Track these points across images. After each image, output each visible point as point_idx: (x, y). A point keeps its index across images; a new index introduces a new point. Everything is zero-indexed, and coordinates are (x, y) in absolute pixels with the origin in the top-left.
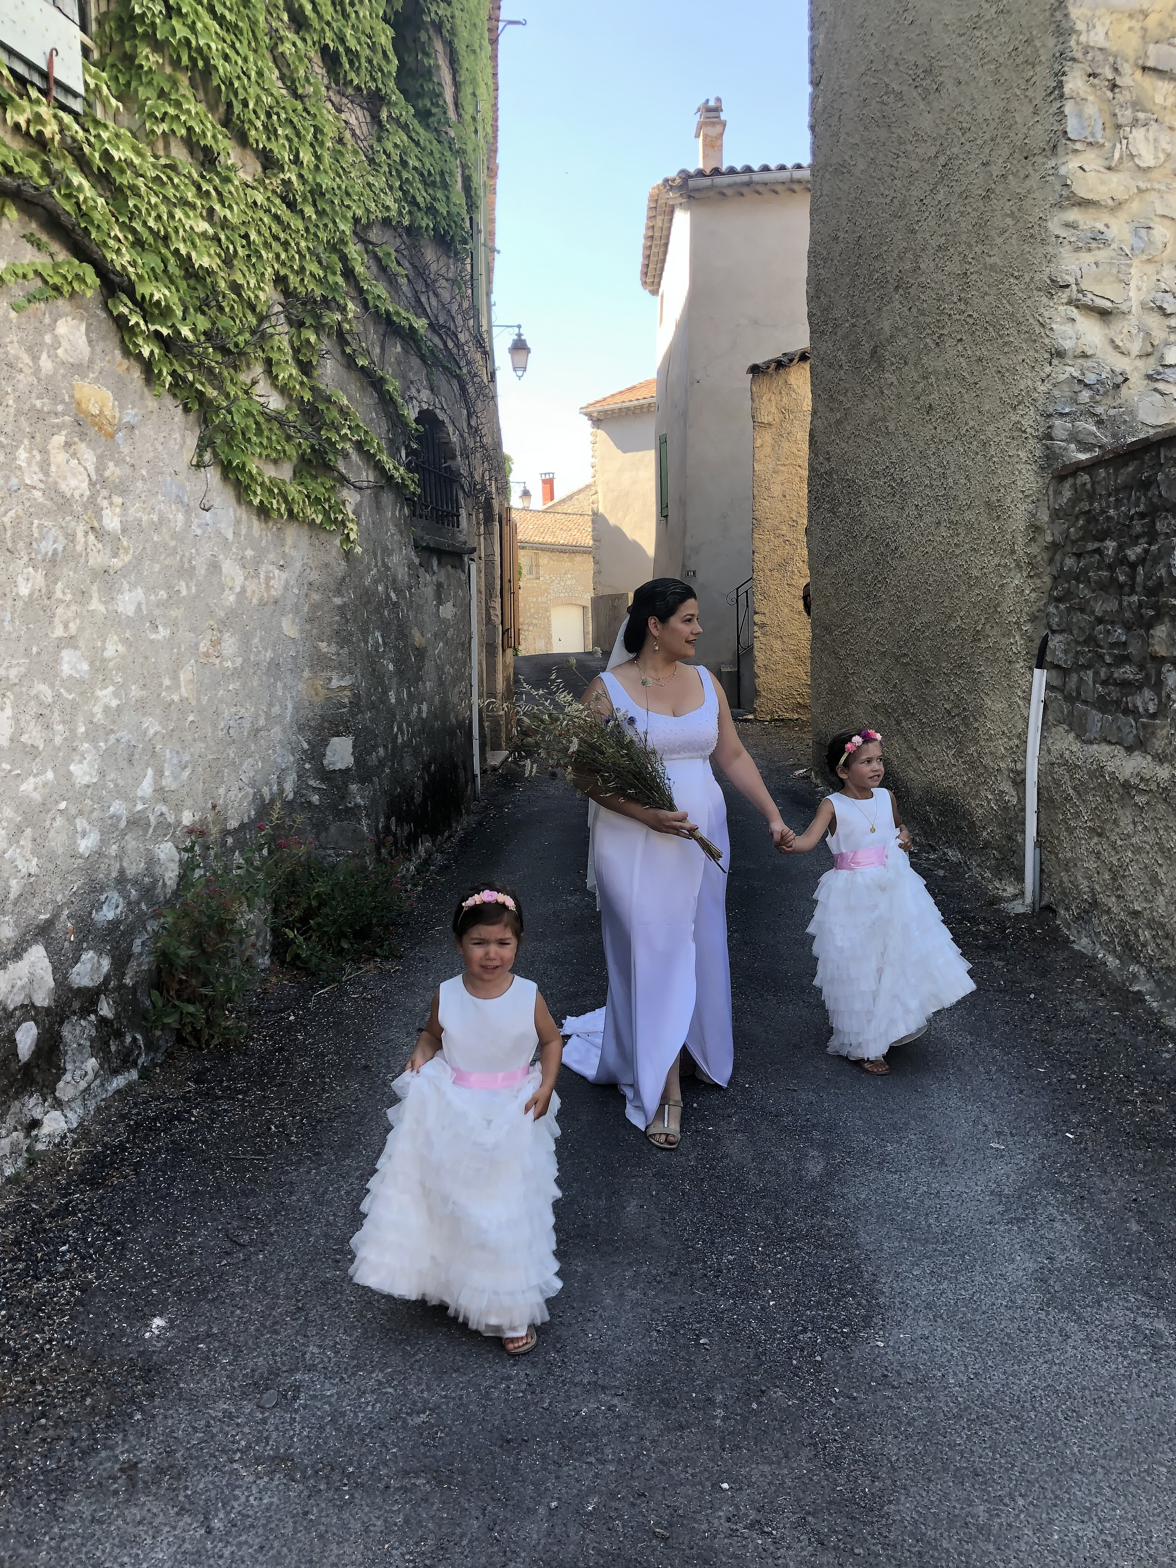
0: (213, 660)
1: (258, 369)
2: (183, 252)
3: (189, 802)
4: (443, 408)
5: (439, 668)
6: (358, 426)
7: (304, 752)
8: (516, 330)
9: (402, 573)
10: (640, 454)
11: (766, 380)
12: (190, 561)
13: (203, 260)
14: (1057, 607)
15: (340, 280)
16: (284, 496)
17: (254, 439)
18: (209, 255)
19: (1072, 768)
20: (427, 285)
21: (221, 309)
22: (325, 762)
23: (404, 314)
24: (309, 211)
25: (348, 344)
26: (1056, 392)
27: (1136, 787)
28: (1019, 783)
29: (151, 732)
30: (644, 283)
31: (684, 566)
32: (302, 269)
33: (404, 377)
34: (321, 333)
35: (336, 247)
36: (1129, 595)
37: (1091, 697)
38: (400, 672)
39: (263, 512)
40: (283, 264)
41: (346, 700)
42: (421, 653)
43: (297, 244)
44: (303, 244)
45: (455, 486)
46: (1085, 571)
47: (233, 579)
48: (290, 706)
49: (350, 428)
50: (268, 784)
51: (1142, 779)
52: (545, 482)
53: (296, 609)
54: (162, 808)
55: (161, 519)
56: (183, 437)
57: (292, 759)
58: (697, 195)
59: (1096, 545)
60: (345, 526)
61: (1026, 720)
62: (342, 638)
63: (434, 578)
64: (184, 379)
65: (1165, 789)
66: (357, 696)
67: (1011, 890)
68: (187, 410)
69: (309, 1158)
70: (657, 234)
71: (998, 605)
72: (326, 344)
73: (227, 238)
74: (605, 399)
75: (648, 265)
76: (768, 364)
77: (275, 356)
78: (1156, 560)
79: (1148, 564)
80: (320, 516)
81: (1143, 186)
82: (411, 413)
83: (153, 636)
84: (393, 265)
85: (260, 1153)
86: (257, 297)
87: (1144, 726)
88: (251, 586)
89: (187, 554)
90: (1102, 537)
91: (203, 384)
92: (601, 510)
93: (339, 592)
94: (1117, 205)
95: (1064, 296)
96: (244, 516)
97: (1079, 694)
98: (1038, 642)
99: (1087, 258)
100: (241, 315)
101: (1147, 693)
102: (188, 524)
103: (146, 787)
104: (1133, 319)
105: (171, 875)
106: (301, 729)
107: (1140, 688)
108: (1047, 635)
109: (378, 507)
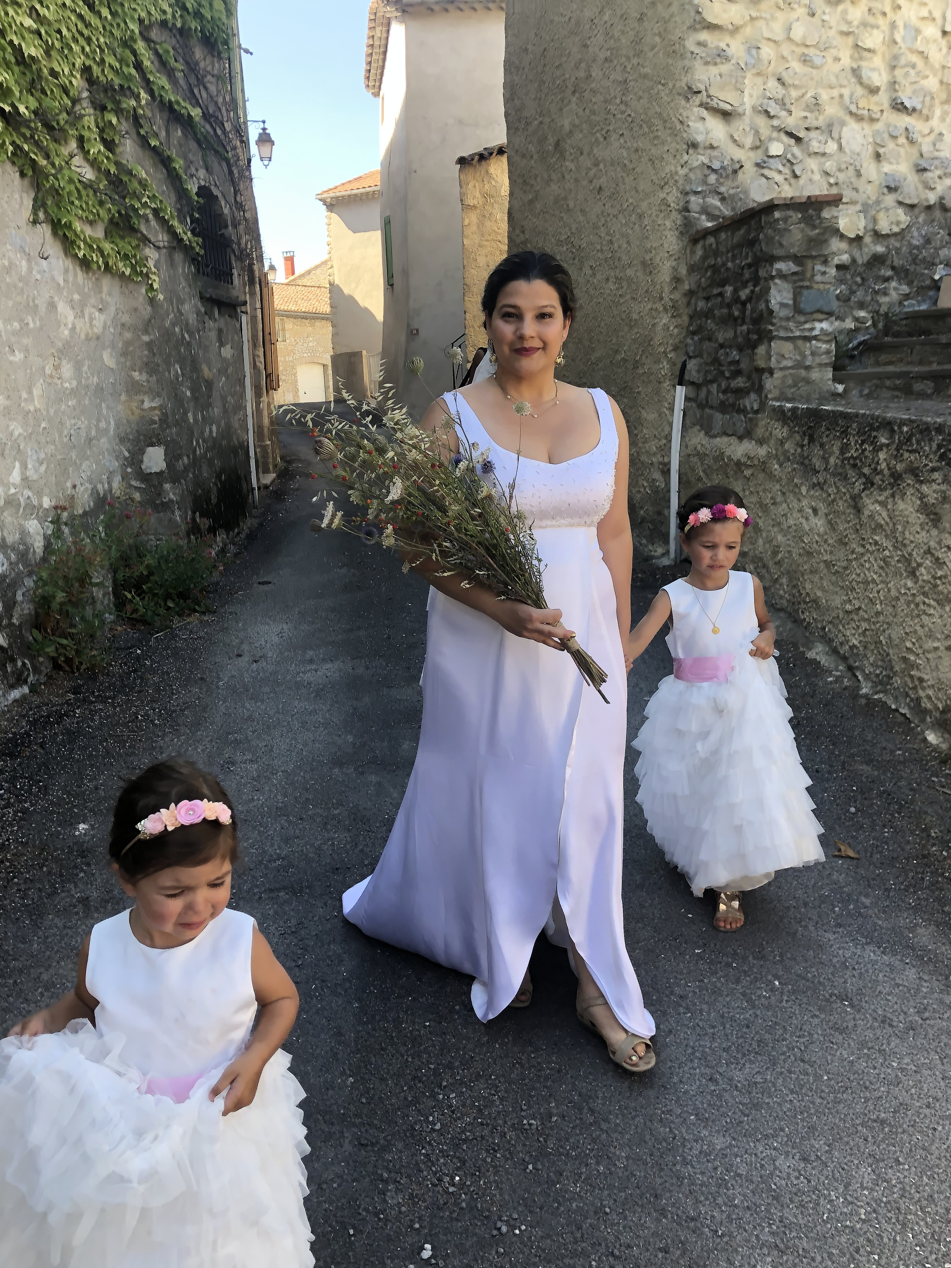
0: (56, 380)
1: (73, 145)
2: (16, 42)
3: (47, 491)
4: (216, 185)
5: (224, 399)
6: (154, 196)
7: (126, 459)
8: (262, 125)
9: (192, 318)
10: (368, 234)
11: (471, 170)
12: (34, 301)
13: (32, 50)
14: (692, 339)
15: (133, 71)
16: (101, 251)
17: (77, 202)
18: (35, 46)
19: (702, 456)
20: (198, 79)
21: (44, 92)
22: (143, 467)
23: (183, 104)
24: (105, 12)
25: (142, 127)
26: (692, 176)
27: (745, 464)
28: (666, 472)
29: (16, 433)
30: (368, 86)
31: (408, 325)
32: (103, 61)
33: (185, 158)
34: (120, 116)
35: (127, 44)
36: (742, 325)
37: (715, 402)
38: (195, 398)
39: (85, 264)
40: (87, 56)
41: (157, 418)
42: (209, 384)
43: (98, 40)
44: (102, 40)
45: (228, 250)
46: (711, 310)
47: (66, 317)
48: (112, 423)
49: (148, 197)
50: (101, 482)
51: (749, 458)
52: (286, 259)
53: (113, 346)
54: (27, 493)
55: (11, 263)
56: (21, 198)
57: (117, 464)
58: (409, 9)
59: (719, 290)
60: (149, 278)
61: (671, 425)
62: (150, 368)
63: (216, 325)
64: (21, 149)
65: (764, 462)
66: (165, 415)
67: (660, 551)
68: (23, 175)
69: (170, 733)
70: (377, 43)
71: (651, 340)
72: (124, 126)
73: (46, 32)
74: (336, 188)
75: (369, 71)
76: (472, 157)
77: (86, 134)
78: (759, 299)
79: (753, 301)
80: (129, 270)
81: (754, 14)
82: (193, 187)
83: (12, 358)
84: (172, 61)
85: (134, 731)
86: (71, 82)
87: (751, 419)
88: (79, 324)
89: (31, 295)
90: (723, 284)
91: (36, 154)
92: (337, 282)
93: (146, 332)
94: (735, 30)
95: (697, 100)
96: (71, 267)
97: (707, 401)
98: (679, 365)
99: (714, 70)
100: (58, 98)
101: (753, 396)
102: (30, 270)
103: (16, 476)
104: (747, 119)
105: (38, 545)
106: (122, 440)
107: (748, 393)
108: (685, 361)
109: (172, 264)
